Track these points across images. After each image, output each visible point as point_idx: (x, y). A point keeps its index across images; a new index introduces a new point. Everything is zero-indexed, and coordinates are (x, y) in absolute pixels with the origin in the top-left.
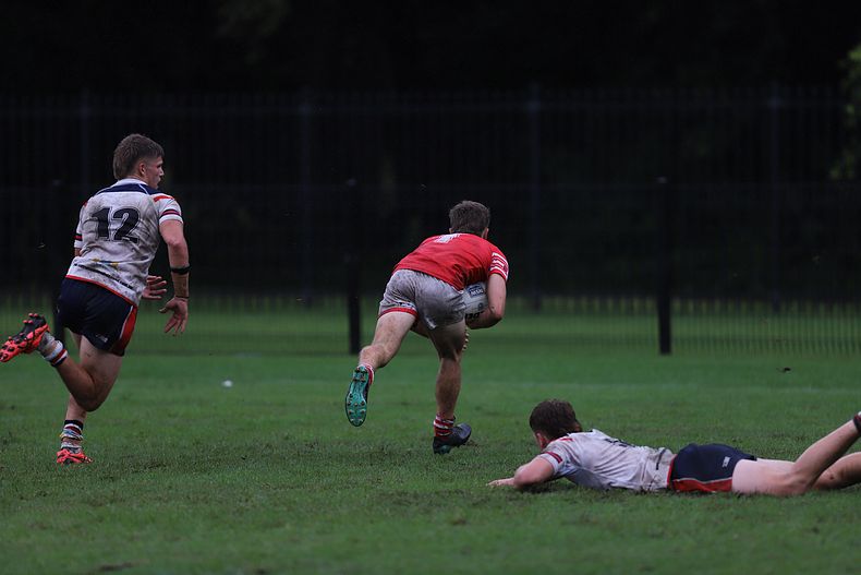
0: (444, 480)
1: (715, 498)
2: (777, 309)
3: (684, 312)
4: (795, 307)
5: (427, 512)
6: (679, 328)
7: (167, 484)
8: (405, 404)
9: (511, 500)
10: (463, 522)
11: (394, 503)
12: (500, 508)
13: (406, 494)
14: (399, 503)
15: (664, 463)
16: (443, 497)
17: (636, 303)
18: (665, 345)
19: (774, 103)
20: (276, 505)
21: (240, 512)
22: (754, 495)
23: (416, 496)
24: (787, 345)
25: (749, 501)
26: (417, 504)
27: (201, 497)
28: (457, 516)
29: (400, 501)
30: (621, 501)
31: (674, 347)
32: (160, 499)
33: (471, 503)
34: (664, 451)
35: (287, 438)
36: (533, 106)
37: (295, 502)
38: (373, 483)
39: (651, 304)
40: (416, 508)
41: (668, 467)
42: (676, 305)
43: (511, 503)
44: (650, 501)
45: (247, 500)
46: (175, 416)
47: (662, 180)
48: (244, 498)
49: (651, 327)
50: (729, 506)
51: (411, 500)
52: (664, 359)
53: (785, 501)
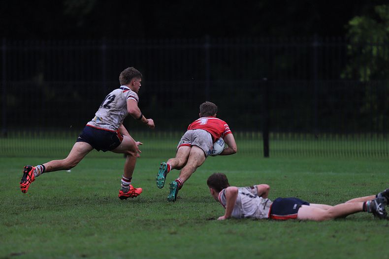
0: (166, 214)
1: (290, 222)
2: (316, 137)
3: (275, 138)
4: (325, 136)
5: (159, 228)
6: (273, 145)
7: (41, 216)
8: (149, 180)
9: (197, 223)
10: (175, 233)
11: (144, 225)
12: (192, 227)
13: (149, 220)
14: (146, 224)
15: (267, 207)
16: (166, 222)
17: (253, 134)
18: (266, 153)
19: (315, 44)
20: (90, 225)
21: (74, 228)
22: (306, 220)
23: (154, 221)
24: (321, 153)
25: (304, 223)
26: (154, 225)
27: (57, 222)
28: (173, 230)
29: (147, 223)
30: (247, 223)
31: (270, 154)
32: (38, 223)
33: (178, 224)
34: (268, 200)
35: (96, 195)
36: (207, 46)
37: (99, 224)
38: (134, 215)
39: (260, 135)
40: (154, 227)
41: (269, 209)
42: (271, 135)
43: (196, 224)
44: (259, 224)
45: (77, 223)
46: (45, 185)
47: (265, 79)
48: (76, 223)
49: (260, 145)
50: (295, 226)
51: (152, 223)
52: (266, 159)
53: (320, 224)
